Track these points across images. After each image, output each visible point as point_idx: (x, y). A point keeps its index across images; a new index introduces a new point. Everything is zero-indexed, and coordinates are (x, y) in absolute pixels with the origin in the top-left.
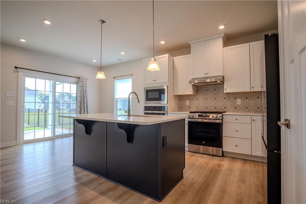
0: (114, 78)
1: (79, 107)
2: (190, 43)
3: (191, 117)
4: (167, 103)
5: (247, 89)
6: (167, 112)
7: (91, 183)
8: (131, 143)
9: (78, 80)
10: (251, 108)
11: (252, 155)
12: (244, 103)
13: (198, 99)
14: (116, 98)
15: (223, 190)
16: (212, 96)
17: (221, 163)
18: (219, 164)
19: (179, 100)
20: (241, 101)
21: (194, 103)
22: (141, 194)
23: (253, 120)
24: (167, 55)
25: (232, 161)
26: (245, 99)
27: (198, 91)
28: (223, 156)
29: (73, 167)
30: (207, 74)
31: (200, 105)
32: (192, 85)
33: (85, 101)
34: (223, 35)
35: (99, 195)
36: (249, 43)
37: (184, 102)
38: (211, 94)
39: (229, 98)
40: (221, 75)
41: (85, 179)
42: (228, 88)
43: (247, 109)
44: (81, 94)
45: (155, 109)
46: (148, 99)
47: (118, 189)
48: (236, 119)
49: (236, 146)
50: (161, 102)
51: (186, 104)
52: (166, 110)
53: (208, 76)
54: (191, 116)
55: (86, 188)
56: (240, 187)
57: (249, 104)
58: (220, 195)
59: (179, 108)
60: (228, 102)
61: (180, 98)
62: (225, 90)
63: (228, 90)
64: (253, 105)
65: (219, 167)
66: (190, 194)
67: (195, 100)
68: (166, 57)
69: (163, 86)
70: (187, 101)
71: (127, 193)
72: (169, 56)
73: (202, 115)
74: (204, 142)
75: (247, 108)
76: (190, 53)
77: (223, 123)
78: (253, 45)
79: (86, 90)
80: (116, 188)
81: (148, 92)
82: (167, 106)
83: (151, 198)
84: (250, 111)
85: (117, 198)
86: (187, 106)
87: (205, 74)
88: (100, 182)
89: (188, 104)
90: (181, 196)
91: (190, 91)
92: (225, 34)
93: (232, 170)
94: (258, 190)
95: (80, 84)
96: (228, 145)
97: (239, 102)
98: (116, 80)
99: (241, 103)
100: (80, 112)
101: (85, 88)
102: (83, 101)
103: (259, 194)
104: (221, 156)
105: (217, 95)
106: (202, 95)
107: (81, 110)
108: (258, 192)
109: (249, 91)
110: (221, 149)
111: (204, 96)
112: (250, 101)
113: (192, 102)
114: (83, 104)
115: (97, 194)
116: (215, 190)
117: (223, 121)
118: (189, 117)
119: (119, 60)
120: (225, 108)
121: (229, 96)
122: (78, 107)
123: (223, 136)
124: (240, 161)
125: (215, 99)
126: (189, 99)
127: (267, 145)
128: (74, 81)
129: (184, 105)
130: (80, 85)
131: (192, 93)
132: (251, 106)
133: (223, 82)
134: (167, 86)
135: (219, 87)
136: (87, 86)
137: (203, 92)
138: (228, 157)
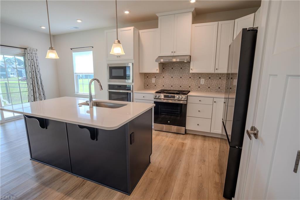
0: (71, 49)
1: (32, 85)
2: (158, 15)
3: (157, 98)
4: (133, 82)
5: (211, 70)
6: (132, 92)
7: (54, 182)
8: (96, 140)
9: (25, 52)
10: (213, 88)
11: (211, 132)
12: (207, 83)
13: (164, 77)
14: (75, 73)
15: (186, 174)
16: (178, 75)
17: (185, 142)
18: (182, 143)
19: (144, 77)
20: (205, 81)
21: (160, 81)
22: (110, 188)
23: (215, 102)
24: (132, 28)
25: (194, 138)
26: (208, 79)
27: (164, 68)
28: (186, 133)
29: (31, 161)
30: (175, 52)
31: (166, 83)
32: (159, 63)
33: (38, 77)
34: (193, 10)
35: (65, 196)
36: (217, 22)
37: (150, 80)
38: (177, 73)
39: (194, 78)
40: (188, 55)
41: (48, 176)
42: (194, 69)
43: (209, 89)
44: (32, 69)
45: (120, 88)
46: (112, 77)
47: (85, 184)
48: (200, 101)
49: (198, 125)
50: (126, 80)
51: (152, 81)
52: (132, 90)
53: (175, 54)
54: (157, 96)
55: (49, 189)
56: (200, 168)
57: (211, 84)
58: (184, 179)
59: (144, 85)
60: (193, 82)
61: (146, 76)
62: (191, 70)
63: (193, 70)
64: (215, 85)
65: (182, 146)
66: (157, 181)
67: (160, 78)
68: (131, 30)
69: (128, 64)
70: (153, 79)
71: (95, 189)
72: (134, 28)
73: (168, 95)
74: (169, 122)
75: (209, 87)
76: (157, 27)
77: (188, 103)
78: (221, 24)
79: (38, 63)
80: (82, 184)
81: (111, 69)
82: (133, 85)
83: (120, 192)
84: (212, 90)
85: (85, 197)
86: (152, 84)
87: (172, 52)
88: (64, 179)
89: (154, 82)
90: (149, 185)
91: (156, 69)
92: (195, 9)
93: (194, 149)
94: (215, 170)
95: (28, 56)
96: (191, 124)
97: (202, 81)
98: (74, 52)
99: (205, 83)
100: (33, 89)
101: (35, 61)
102: (35, 77)
103: (216, 174)
104: (184, 133)
105: (183, 74)
106: (168, 73)
107: (34, 88)
108: (215, 172)
109: (213, 72)
110: (185, 127)
111: (169, 75)
112: (213, 81)
113: (158, 80)
114: (35, 80)
115: (62, 195)
116: (179, 175)
117: (188, 102)
118: (155, 98)
119: (75, 29)
120: (190, 87)
121: (194, 76)
122: (29, 84)
123: (187, 115)
124: (200, 138)
125: (181, 77)
126: (155, 77)
127: (230, 141)
128: (20, 53)
129: (150, 83)
130: (28, 58)
131: (158, 72)
132: (213, 86)
133: (189, 62)
134: (133, 63)
135: (185, 65)
136: (39, 59)
137: (169, 70)
138: (190, 134)
